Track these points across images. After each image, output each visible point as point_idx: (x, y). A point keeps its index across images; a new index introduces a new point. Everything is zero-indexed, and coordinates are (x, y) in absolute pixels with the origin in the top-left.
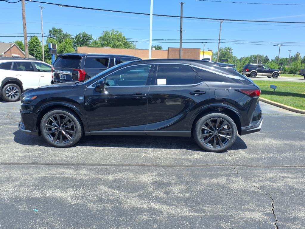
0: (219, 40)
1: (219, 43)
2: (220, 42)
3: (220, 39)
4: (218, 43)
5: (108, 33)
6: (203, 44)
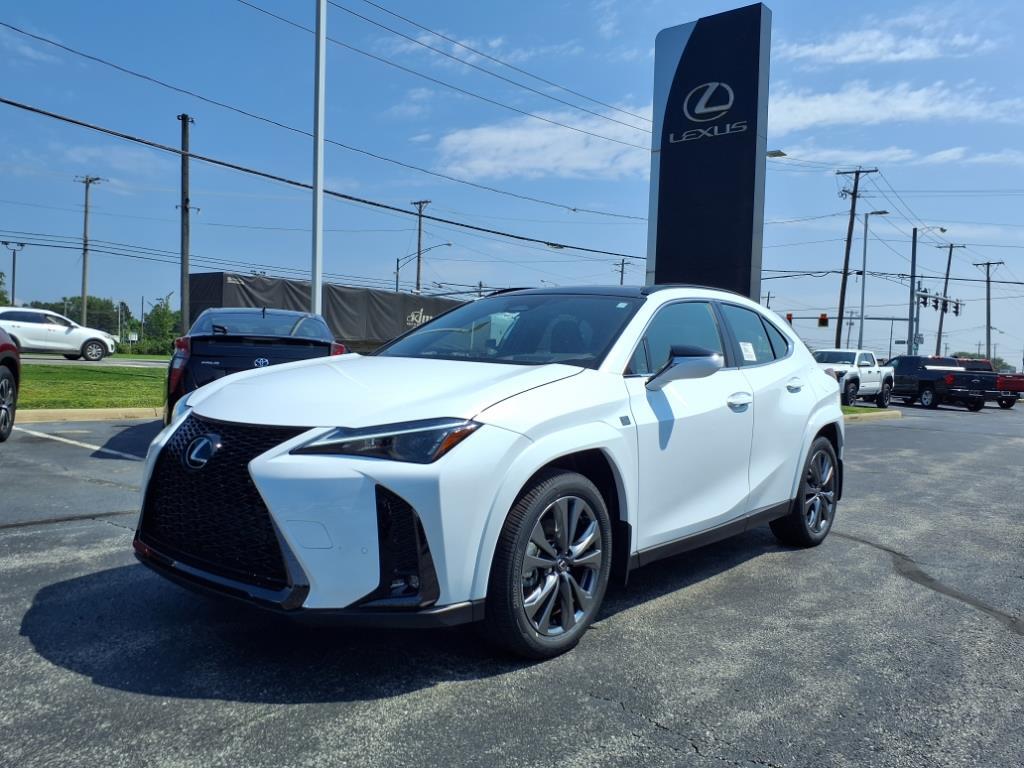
0: (82, 242)
1: (85, 250)
2: (89, 247)
3: (89, 237)
4: (82, 251)
6: (10, 246)
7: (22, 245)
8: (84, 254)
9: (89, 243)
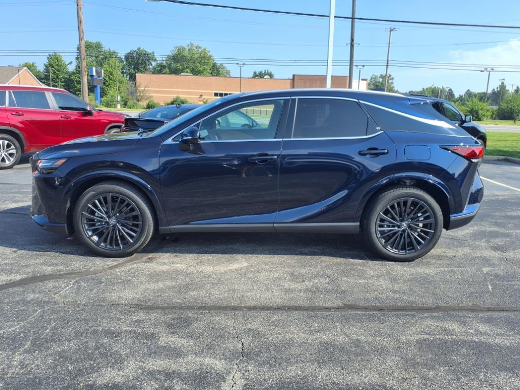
0: (386, 62)
1: (387, 66)
2: (389, 64)
5: (184, 49)
6: (359, 67)
7: (363, 66)
8: (387, 68)
9: (389, 62)
